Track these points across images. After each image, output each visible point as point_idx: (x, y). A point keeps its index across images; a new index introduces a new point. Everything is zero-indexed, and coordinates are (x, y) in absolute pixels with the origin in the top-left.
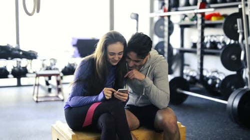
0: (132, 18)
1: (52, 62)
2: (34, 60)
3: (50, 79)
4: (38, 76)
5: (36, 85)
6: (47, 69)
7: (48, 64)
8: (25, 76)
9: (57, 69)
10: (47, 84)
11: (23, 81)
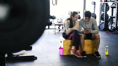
0: (92, 4)
1: (61, 20)
2: (54, 20)
3: (60, 26)
4: (56, 25)
5: (55, 29)
6: (59, 23)
7: (59, 21)
8: (51, 25)
9: (63, 23)
10: (59, 28)
11: (51, 27)
